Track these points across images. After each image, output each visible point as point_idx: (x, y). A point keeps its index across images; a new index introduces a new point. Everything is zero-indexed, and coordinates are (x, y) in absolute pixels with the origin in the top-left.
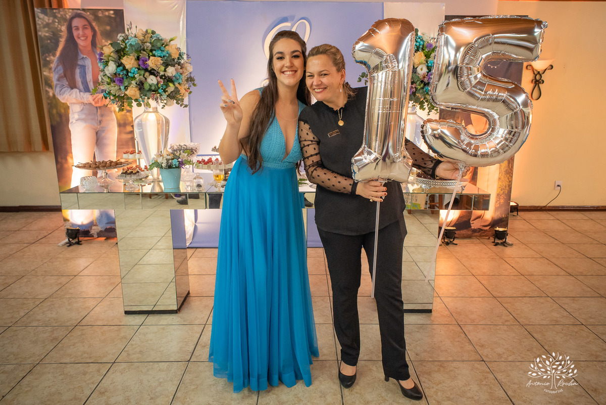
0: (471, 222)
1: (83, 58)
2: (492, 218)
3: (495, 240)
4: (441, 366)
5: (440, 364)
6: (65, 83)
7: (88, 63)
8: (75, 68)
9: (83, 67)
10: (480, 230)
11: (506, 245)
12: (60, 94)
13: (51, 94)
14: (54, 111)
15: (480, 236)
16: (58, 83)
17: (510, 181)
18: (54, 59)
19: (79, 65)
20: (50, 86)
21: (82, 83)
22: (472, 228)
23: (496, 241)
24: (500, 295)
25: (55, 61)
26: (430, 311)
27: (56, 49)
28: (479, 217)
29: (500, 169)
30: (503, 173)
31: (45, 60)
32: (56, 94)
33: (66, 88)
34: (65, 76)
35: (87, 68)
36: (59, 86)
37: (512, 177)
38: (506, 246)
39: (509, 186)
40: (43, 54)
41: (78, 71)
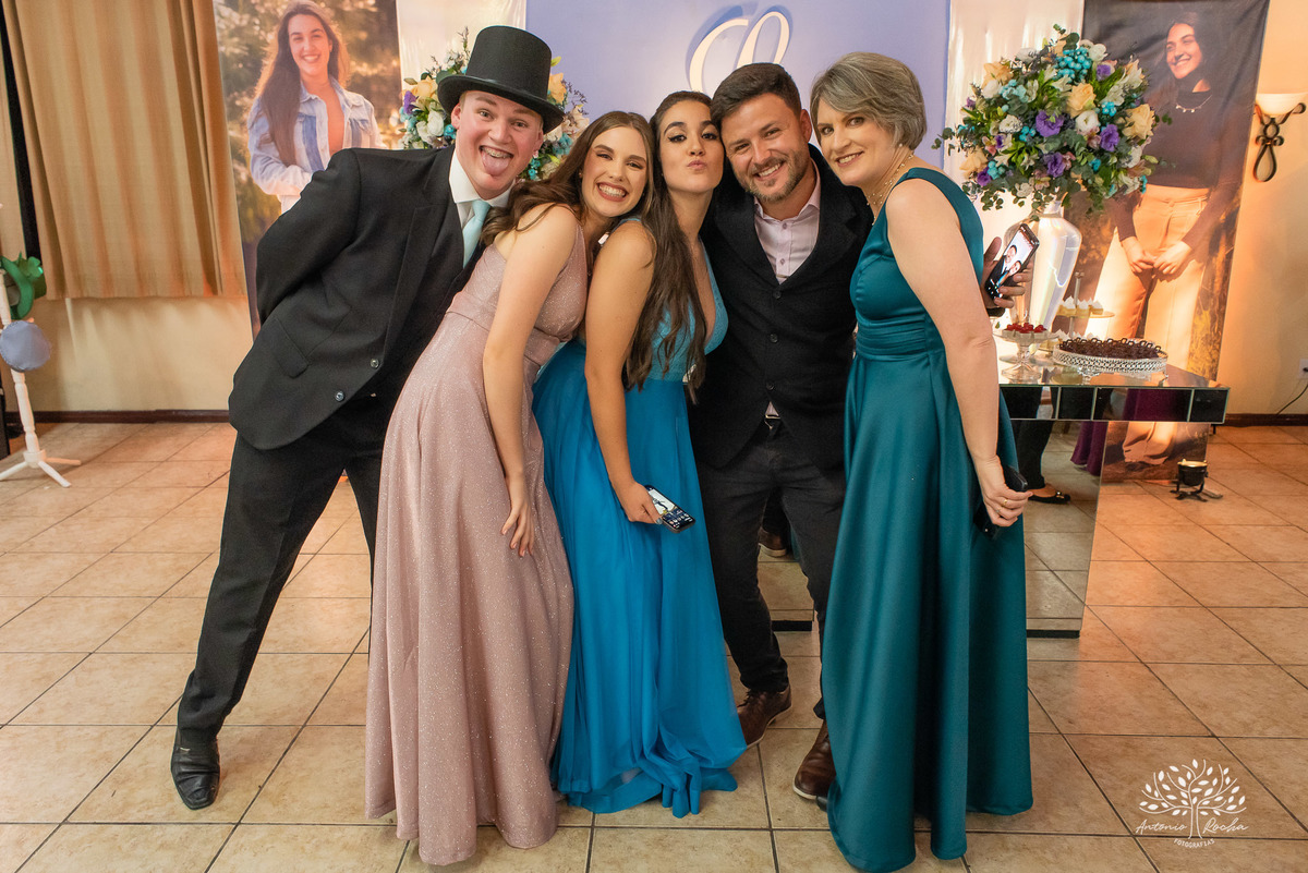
0: (1125, 449)
1: (311, 99)
2: (1172, 440)
3: (1178, 488)
4: (1127, 745)
5: (1122, 740)
6: (273, 151)
7: (321, 111)
8: (295, 123)
9: (311, 120)
10: (1143, 465)
11: (1203, 497)
12: (263, 178)
13: (243, 177)
14: (250, 213)
15: (1143, 478)
16: (258, 153)
17: (1214, 361)
18: (251, 103)
19: (301, 115)
20: (242, 160)
21: (308, 154)
22: (1127, 460)
23: (1181, 489)
24: (1216, 603)
25: (252, 108)
26: (1075, 634)
27: (254, 81)
28: (1143, 438)
29: (1193, 332)
30: (1200, 342)
31: (232, 105)
32: (254, 177)
33: (275, 165)
34: (273, 138)
35: (317, 121)
36: (260, 159)
37: (1219, 351)
38: (1205, 501)
39: (1211, 370)
40: (229, 92)
41: (299, 128)
